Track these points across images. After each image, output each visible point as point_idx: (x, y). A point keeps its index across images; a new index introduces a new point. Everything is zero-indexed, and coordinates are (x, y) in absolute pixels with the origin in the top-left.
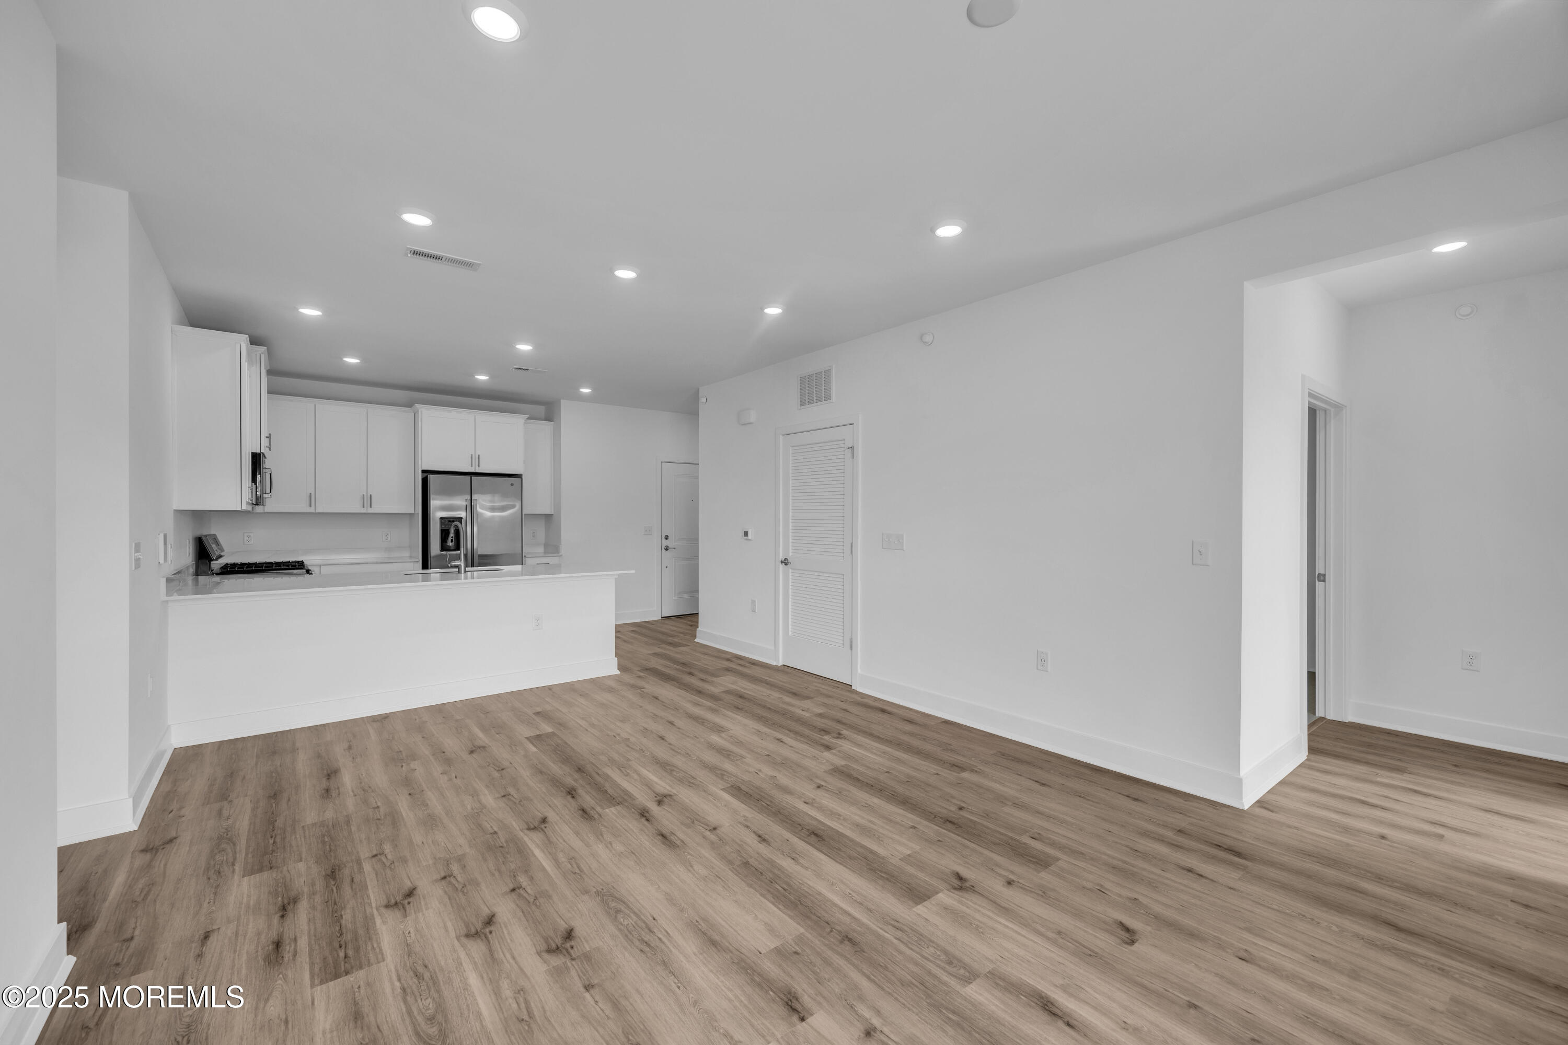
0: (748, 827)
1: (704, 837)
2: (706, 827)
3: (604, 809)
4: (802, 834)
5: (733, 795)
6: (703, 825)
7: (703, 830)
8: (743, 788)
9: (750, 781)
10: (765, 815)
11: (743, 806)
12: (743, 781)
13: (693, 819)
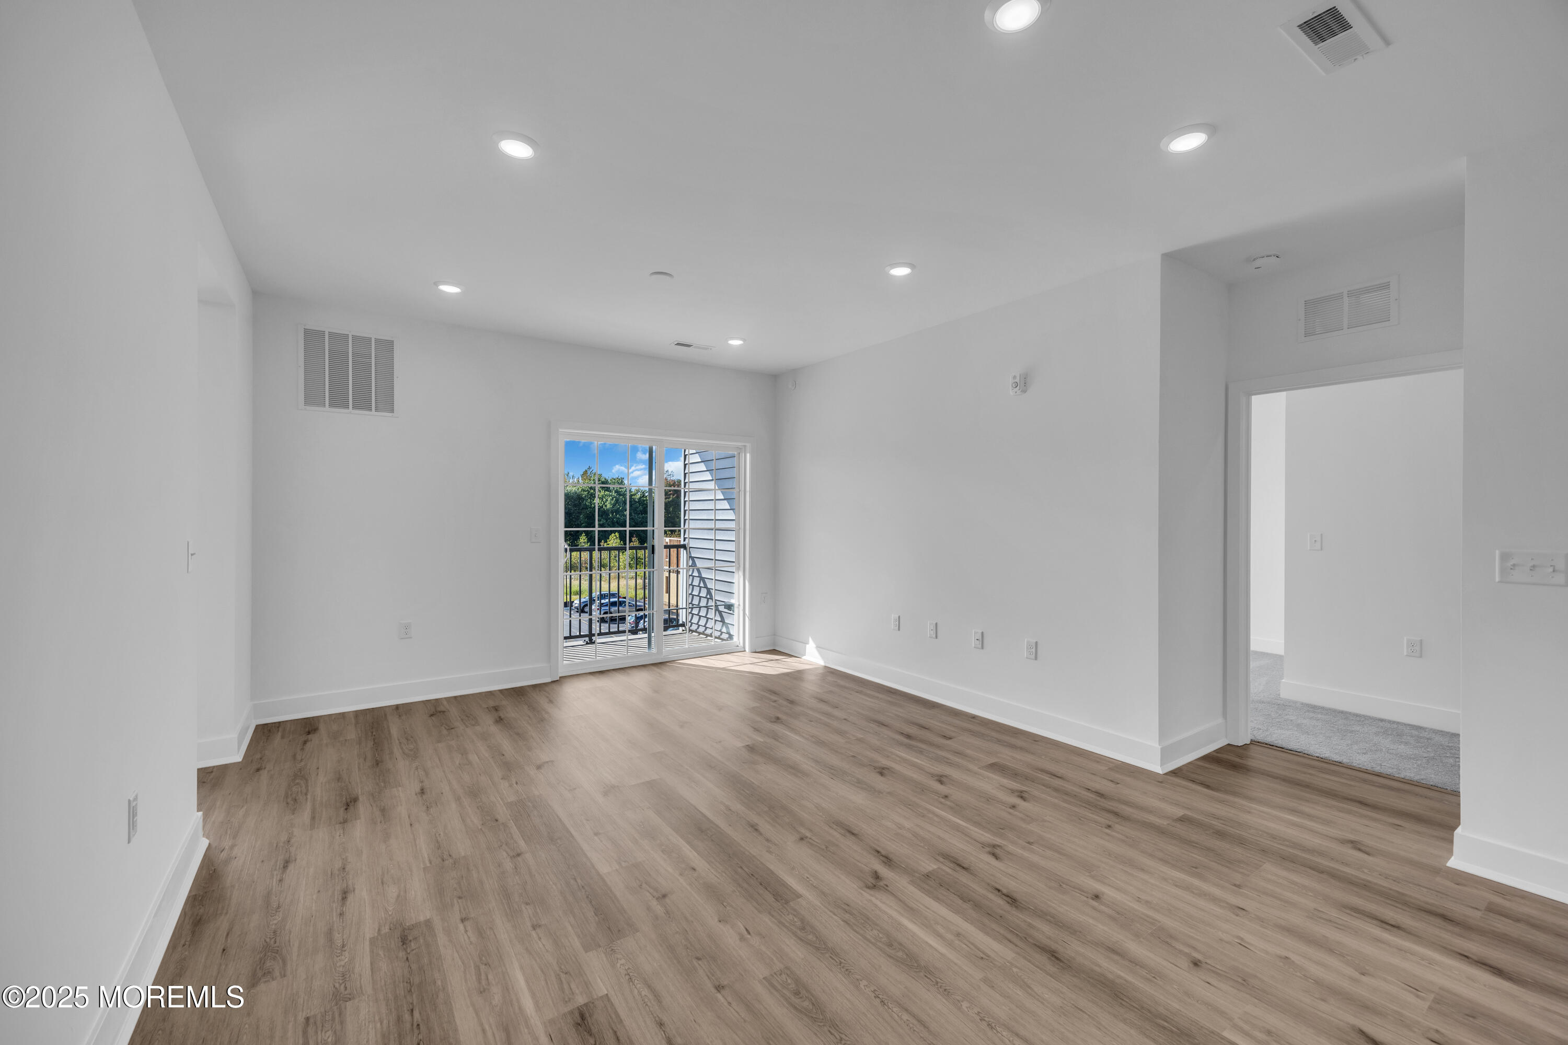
0: (768, 840)
1: (811, 830)
2: (810, 841)
3: (939, 868)
4: (714, 830)
5: (784, 885)
6: (816, 844)
7: (813, 838)
8: (770, 898)
9: (759, 912)
10: (747, 853)
11: (772, 867)
12: (770, 913)
13: (826, 851)
